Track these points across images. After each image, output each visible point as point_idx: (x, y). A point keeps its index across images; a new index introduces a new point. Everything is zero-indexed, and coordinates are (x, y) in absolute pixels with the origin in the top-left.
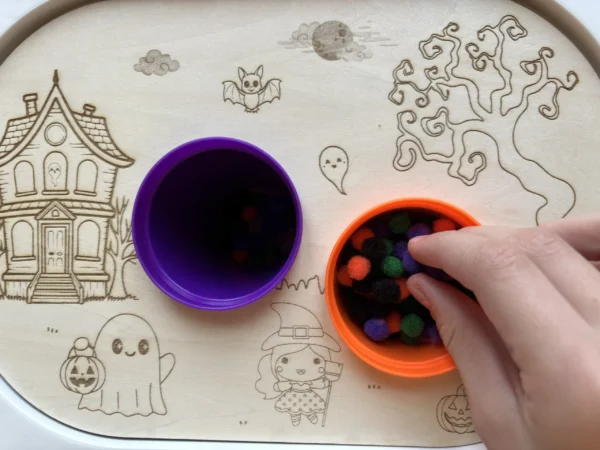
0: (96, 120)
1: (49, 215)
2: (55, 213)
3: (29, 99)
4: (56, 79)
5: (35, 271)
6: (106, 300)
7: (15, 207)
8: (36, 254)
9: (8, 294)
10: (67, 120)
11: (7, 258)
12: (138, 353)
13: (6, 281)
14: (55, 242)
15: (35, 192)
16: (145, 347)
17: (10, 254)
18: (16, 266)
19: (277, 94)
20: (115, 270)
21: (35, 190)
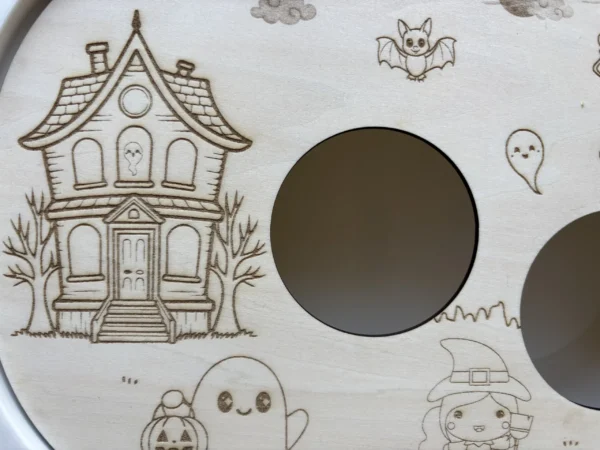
0: (195, 83)
1: (124, 217)
2: (134, 214)
3: (96, 49)
4: (137, 23)
5: (102, 296)
6: (209, 337)
7: (73, 204)
8: (104, 272)
9: (61, 330)
10: (153, 82)
11: (61, 278)
12: (255, 411)
13: (58, 311)
14: (134, 254)
15: (104, 183)
16: (266, 402)
17: (66, 272)
18: (73, 290)
19: (450, 59)
20: (223, 294)
21: (104, 180)
